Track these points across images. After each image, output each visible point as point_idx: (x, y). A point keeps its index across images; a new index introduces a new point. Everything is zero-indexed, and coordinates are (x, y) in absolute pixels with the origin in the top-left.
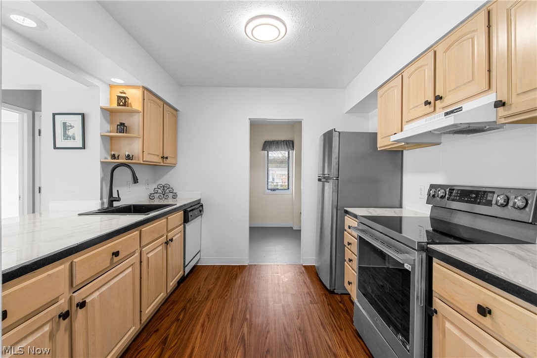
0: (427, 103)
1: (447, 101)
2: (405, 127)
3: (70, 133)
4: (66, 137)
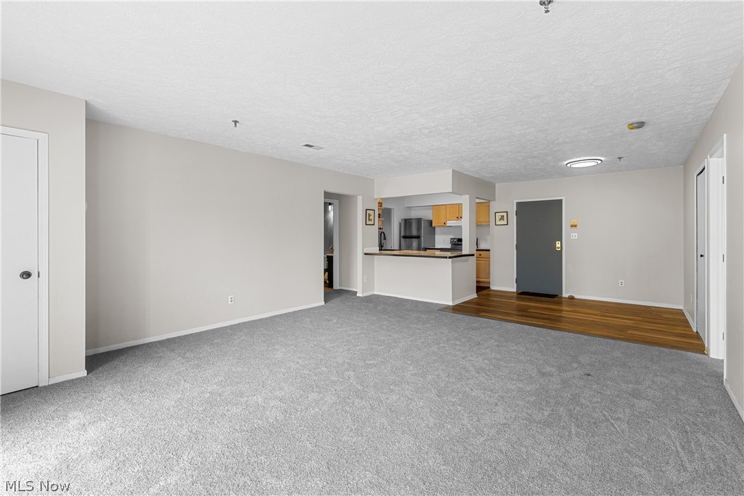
2: (448, 222)
4: (369, 220)
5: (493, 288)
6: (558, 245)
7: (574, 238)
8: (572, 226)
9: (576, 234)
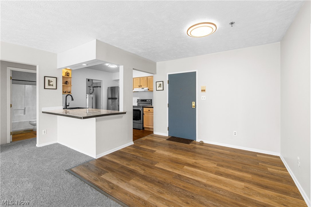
0: (139, 86)
1: (142, 87)
2: (134, 89)
3: (51, 83)
4: (49, 85)
5: (155, 133)
6: (193, 105)
7: (204, 99)
8: (202, 91)
9: (205, 97)
